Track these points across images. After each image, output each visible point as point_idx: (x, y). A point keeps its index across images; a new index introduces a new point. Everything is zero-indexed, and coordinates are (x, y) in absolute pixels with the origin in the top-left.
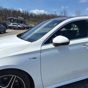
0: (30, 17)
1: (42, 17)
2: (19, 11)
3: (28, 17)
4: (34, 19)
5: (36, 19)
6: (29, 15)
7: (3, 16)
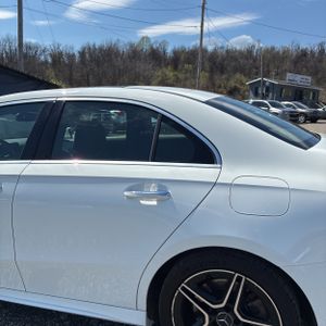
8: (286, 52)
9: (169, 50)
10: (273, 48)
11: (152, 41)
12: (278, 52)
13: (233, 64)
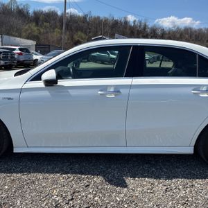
6: (149, 30)
7: (90, 32)
8: (106, 20)
9: (31, 11)
11: (18, 3)
12: (102, 20)
13: (75, 25)
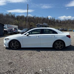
0: (56, 23)
1: (67, 22)
2: (48, 18)
3: (54, 23)
4: (59, 24)
5: (61, 24)
6: (56, 21)
7: (35, 22)
10: (38, 17)
11: (12, 14)
13: (30, 20)
